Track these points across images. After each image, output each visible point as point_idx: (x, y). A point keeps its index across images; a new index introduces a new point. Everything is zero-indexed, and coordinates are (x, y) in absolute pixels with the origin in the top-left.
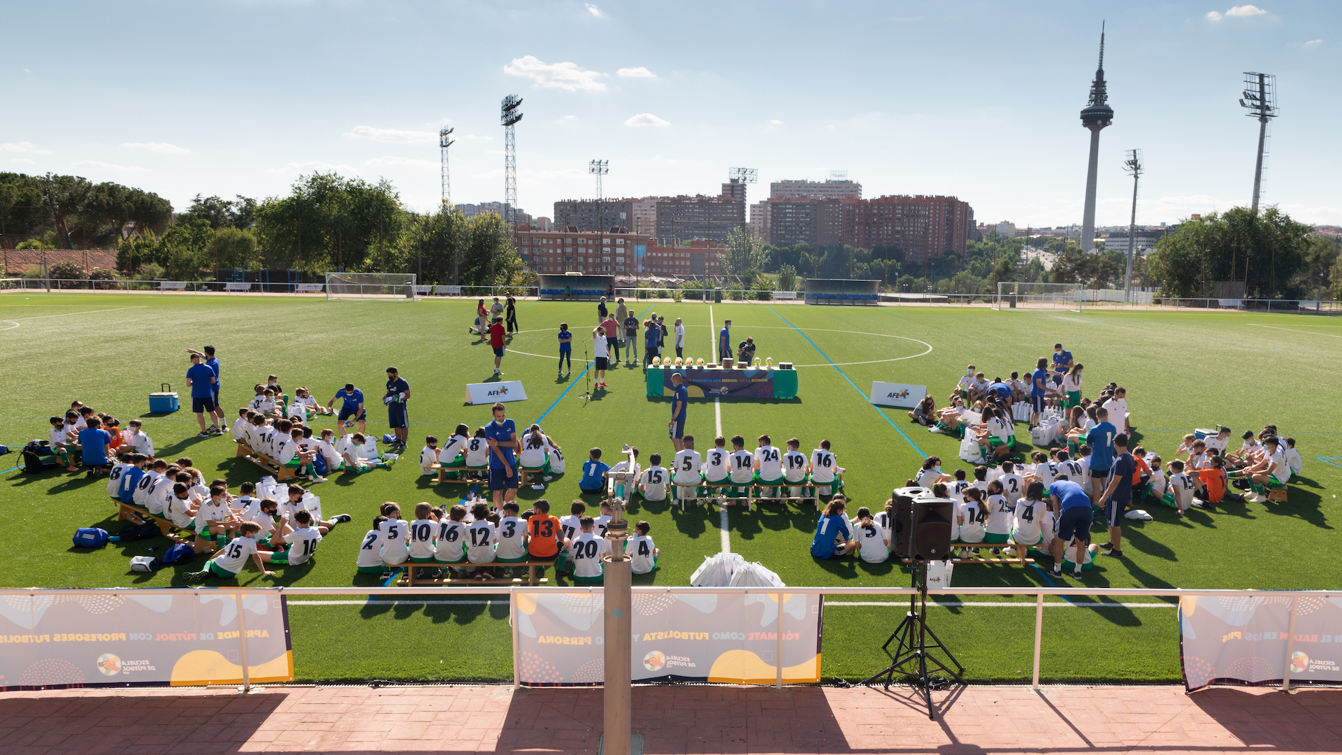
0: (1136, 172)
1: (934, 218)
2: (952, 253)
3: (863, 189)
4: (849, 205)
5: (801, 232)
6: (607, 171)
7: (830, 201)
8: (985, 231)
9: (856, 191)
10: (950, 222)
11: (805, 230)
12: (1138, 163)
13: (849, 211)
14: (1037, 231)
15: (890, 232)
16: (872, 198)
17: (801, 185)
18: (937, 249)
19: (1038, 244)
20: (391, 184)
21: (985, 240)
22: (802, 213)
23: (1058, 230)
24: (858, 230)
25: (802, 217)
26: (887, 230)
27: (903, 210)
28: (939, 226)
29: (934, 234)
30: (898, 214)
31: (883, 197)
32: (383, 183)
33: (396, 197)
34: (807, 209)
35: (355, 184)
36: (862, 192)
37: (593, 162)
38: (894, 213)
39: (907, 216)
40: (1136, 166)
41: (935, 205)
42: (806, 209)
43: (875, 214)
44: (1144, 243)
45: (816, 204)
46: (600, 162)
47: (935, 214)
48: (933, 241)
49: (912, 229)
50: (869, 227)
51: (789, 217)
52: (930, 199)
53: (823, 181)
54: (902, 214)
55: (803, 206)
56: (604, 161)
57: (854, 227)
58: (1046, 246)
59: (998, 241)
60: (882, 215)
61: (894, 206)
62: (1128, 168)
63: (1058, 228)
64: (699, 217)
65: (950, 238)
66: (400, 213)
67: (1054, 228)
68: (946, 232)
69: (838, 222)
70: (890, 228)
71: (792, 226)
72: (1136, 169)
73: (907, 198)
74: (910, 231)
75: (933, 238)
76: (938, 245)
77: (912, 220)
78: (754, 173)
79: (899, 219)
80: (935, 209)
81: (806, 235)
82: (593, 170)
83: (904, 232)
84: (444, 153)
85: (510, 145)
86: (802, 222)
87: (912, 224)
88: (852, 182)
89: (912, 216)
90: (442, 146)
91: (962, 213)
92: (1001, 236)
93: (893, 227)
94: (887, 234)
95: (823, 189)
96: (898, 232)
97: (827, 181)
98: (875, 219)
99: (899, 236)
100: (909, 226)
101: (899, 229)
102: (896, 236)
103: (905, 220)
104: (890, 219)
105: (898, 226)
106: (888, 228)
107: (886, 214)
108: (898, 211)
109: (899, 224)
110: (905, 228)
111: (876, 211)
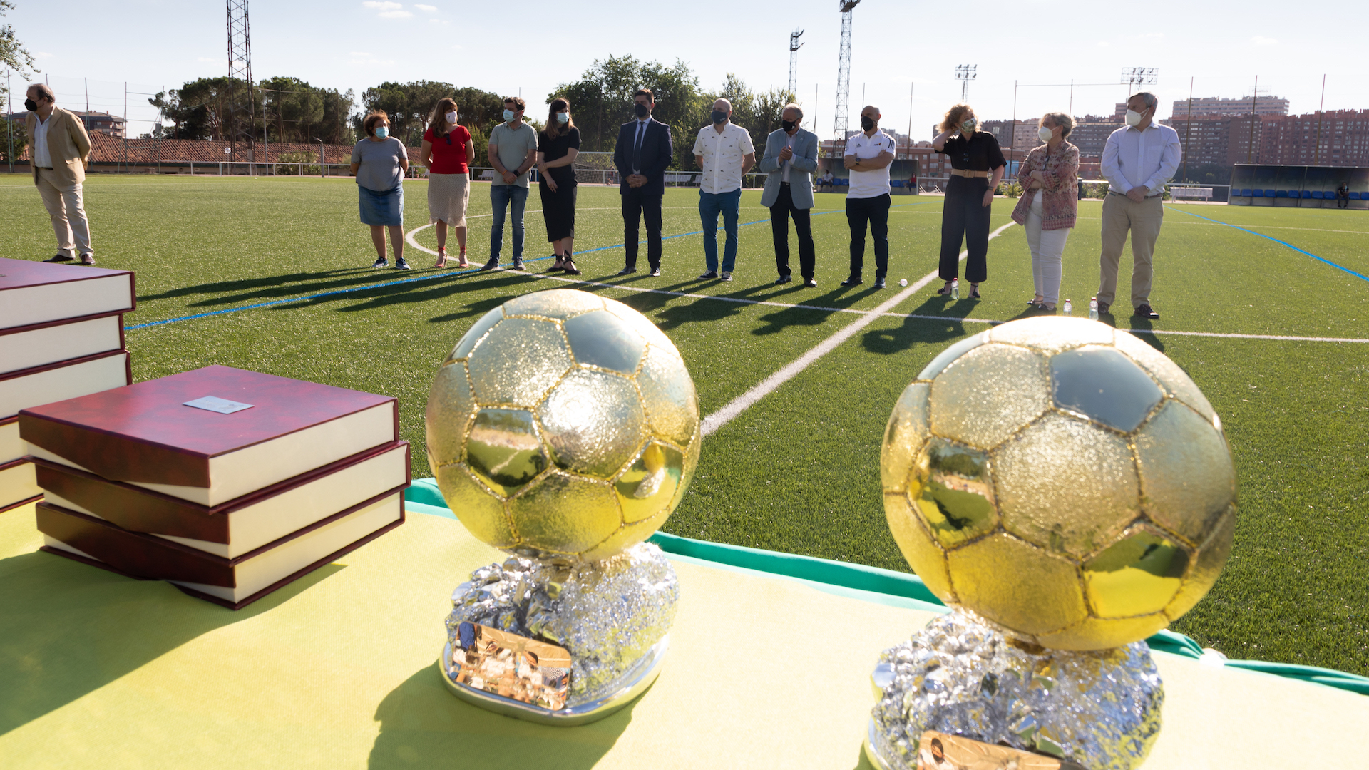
3: (1290, 105)
4: (1272, 122)
5: (1208, 153)
6: (974, 76)
7: (1247, 117)
9: (1282, 108)
11: (1213, 150)
13: (1271, 128)
15: (1326, 151)
16: (1304, 113)
17: (1210, 103)
20: (688, 68)
22: (1210, 131)
24: (1282, 149)
25: (1210, 136)
26: (1323, 149)
27: (1345, 125)
30: (1339, 130)
31: (1318, 112)
32: (679, 66)
33: (695, 82)
34: (1218, 126)
35: (651, 67)
36: (1289, 109)
37: (960, 67)
38: (1333, 130)
39: (1351, 133)
42: (1215, 126)
43: (1306, 132)
45: (1229, 122)
46: (967, 67)
49: (1356, 147)
50: (1298, 147)
51: (1194, 136)
53: (1239, 98)
54: (1345, 131)
55: (1212, 123)
56: (972, 66)
57: (1276, 146)
60: (1315, 132)
64: (1086, 137)
66: (696, 99)
69: (1256, 140)
70: (1326, 147)
71: (1196, 146)
73: (1352, 113)
74: (1354, 150)
77: (1357, 138)
78: (1154, 73)
79: (1339, 137)
81: (1213, 155)
82: (959, 76)
83: (1344, 151)
84: (793, 56)
85: (845, 33)
86: (1210, 141)
87: (1357, 142)
88: (1276, 97)
89: (1358, 133)
90: (792, 49)
93: (1330, 146)
94: (1323, 154)
95: (1238, 106)
96: (1336, 152)
97: (1244, 98)
98: (1306, 137)
99: (1338, 156)
100: (1352, 145)
101: (1339, 147)
102: (1334, 156)
103: (1347, 138)
104: (1327, 137)
105: (1337, 145)
106: (1324, 147)
107: (1322, 131)
108: (1338, 128)
109: (1339, 142)
110: (1346, 146)
111: (1307, 128)
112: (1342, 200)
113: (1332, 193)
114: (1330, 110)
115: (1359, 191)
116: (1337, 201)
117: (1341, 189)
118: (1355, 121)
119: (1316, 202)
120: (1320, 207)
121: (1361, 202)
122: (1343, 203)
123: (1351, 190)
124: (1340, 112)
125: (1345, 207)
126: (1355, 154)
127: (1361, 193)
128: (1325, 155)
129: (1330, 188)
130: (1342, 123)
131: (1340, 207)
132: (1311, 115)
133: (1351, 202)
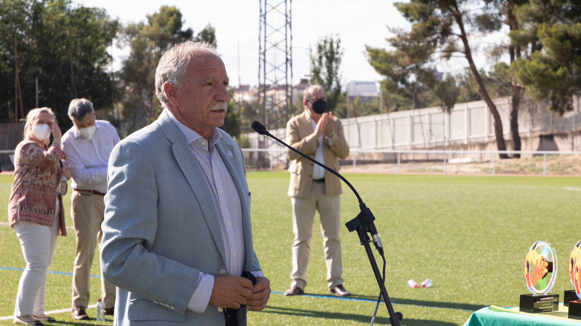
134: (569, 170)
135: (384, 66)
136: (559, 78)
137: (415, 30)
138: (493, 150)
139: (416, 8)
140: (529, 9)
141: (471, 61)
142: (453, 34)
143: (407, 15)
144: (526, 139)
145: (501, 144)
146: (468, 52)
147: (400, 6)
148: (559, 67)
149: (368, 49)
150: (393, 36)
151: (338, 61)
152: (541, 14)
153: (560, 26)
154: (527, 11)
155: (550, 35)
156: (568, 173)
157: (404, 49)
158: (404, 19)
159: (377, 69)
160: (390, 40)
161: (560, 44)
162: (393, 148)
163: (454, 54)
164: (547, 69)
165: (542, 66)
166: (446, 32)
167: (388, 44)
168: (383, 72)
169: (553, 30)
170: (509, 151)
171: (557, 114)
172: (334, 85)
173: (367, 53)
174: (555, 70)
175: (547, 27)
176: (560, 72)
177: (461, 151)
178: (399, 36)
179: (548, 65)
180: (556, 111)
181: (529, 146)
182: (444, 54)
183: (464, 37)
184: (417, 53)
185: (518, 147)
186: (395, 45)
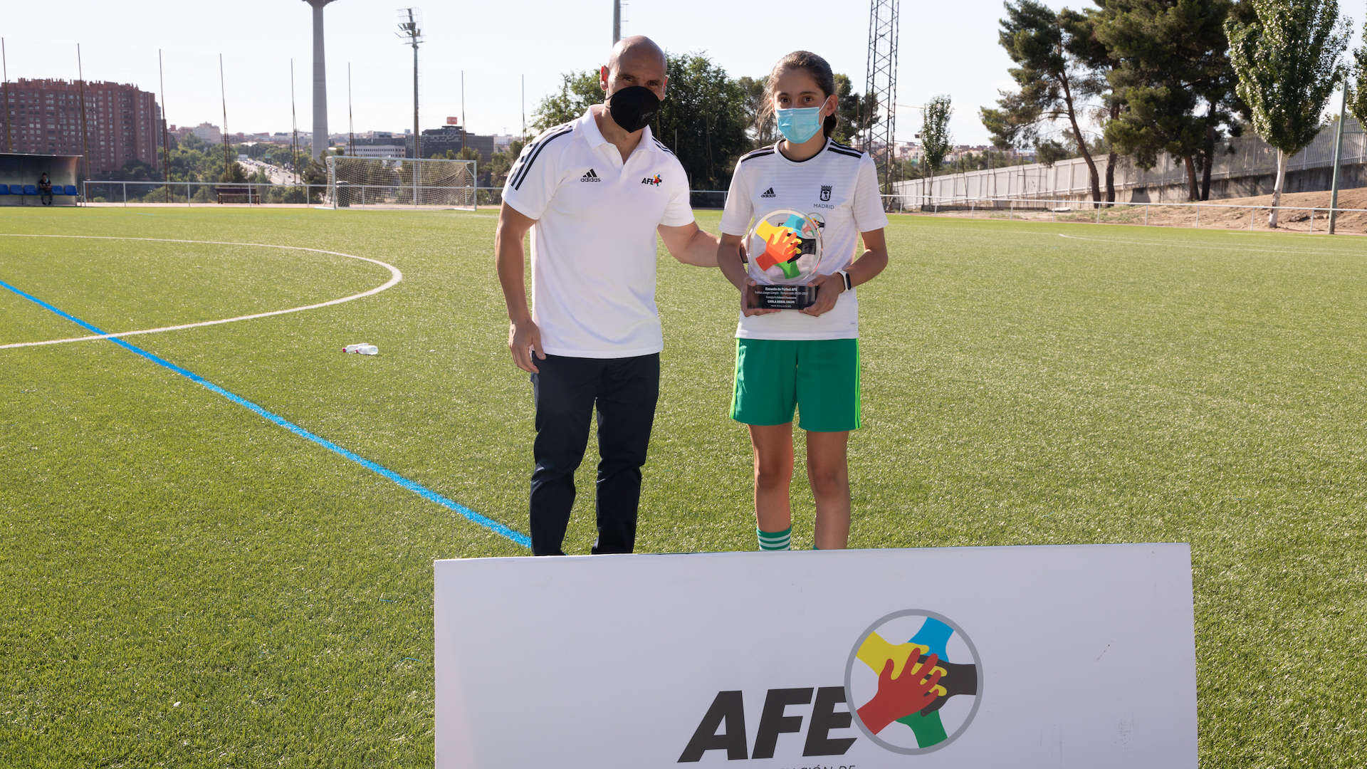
0: (414, 40)
1: (106, 113)
2: (137, 163)
8: (179, 136)
10: (130, 120)
12: (417, 27)
14: (251, 138)
15: (39, 132)
18: (115, 157)
19: (255, 153)
21: (181, 147)
23: (278, 137)
26: (35, 129)
27: (56, 100)
28: (113, 124)
29: (107, 135)
30: (50, 105)
31: (22, 80)
38: (43, 105)
40: (414, 32)
41: (105, 95)
43: (12, 105)
44: (393, 153)
47: (106, 107)
48: (108, 146)
49: (73, 127)
52: (96, 87)
54: (56, 105)
58: (268, 156)
59: (201, 149)
60: (23, 106)
61: (42, 93)
62: (404, 33)
63: (277, 134)
65: (132, 143)
67: (272, 134)
68: (126, 134)
70: (38, 126)
72: (414, 35)
74: (70, 131)
75: (107, 141)
76: (115, 152)
77: (72, 115)
79: (52, 113)
80: (105, 101)
83: (61, 132)
89: (72, 109)
91: (146, 107)
92: (203, 142)
93: (44, 124)
96: (51, 132)
98: (13, 113)
99: (54, 138)
100: (68, 124)
101: (53, 127)
102: (50, 138)
103: (61, 115)
104: (37, 113)
105: (51, 124)
106: (34, 126)
107: (30, 106)
108: (48, 102)
109: (53, 121)
110: (62, 125)
111: (13, 101)
112: (46, 195)
113: (33, 186)
114: (36, 78)
115: (62, 184)
116: (40, 197)
117: (42, 182)
118: (67, 94)
119: (17, 199)
120: (23, 204)
121: (66, 197)
122: (47, 199)
123: (53, 184)
124: (48, 81)
125: (50, 204)
126: (73, 136)
127: (65, 187)
128: (38, 136)
129: (30, 182)
130: (52, 96)
131: (44, 204)
132: (14, 84)
133: (55, 198)
134: (1135, 220)
135: (994, 125)
136: (1142, 136)
137: (1023, 93)
138: (1090, 201)
139: (1026, 73)
140: (1121, 73)
141: (1073, 121)
142: (1061, 98)
143: (1019, 80)
144: (1120, 192)
145: (1097, 195)
146: (1072, 115)
147: (1014, 71)
148: (1143, 126)
149: (983, 110)
150: (1004, 98)
151: (947, 119)
152: (1132, 78)
153: (1145, 90)
154: (1118, 75)
155: (1137, 97)
156: (1133, 222)
157: (1014, 110)
158: (1017, 83)
159: (988, 127)
160: (1000, 102)
161: (1146, 105)
162: (1008, 197)
163: (1061, 115)
164: (1132, 128)
165: (1127, 126)
166: (1054, 95)
167: (999, 105)
168: (993, 130)
169: (1140, 92)
170: (1104, 202)
171: (1142, 170)
172: (942, 140)
173: (982, 113)
174: (1139, 129)
175: (1134, 90)
176: (1143, 131)
177: (1064, 201)
178: (1008, 98)
179: (1133, 125)
180: (1142, 167)
181: (1122, 198)
182: (1052, 115)
183: (1069, 100)
184: (1024, 114)
185: (1111, 198)
186: (1005, 106)
